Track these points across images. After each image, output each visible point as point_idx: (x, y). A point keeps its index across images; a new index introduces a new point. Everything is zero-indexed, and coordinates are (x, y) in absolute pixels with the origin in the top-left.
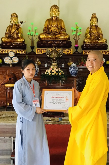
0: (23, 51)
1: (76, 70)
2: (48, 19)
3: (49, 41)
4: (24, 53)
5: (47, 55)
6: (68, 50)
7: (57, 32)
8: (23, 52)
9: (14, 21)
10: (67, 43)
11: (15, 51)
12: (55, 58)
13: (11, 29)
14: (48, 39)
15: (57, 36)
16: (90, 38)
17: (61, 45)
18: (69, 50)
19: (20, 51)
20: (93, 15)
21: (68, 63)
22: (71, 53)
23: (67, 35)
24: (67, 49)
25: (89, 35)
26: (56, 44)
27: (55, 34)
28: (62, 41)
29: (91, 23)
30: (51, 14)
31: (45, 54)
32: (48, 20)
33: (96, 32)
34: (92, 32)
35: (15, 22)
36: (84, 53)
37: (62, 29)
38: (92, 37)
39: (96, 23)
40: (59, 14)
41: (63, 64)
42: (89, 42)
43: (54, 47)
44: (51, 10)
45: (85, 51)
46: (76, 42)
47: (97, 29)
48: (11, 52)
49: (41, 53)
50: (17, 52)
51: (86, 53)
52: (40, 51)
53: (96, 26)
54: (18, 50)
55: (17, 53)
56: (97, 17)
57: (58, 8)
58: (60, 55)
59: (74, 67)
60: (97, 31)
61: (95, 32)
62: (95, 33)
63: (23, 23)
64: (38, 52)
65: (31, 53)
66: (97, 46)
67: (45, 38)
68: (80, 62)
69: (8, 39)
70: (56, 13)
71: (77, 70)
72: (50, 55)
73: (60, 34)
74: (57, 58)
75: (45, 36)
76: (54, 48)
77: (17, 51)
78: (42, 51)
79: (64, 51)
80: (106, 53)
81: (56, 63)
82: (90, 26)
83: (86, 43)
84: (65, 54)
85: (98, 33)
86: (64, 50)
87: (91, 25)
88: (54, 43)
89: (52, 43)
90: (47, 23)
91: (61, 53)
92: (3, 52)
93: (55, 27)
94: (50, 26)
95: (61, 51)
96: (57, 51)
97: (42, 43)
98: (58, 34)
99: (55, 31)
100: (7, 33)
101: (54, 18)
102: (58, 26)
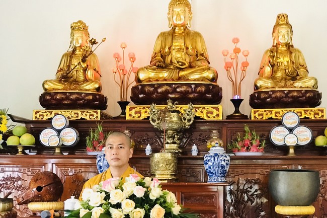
0: (95, 114)
1: (223, 163)
2: (161, 33)
3: (161, 86)
4: (97, 117)
5: (151, 122)
6: (211, 110)
7: (183, 64)
8: (95, 117)
9: (77, 40)
10: (208, 91)
11: (75, 114)
12: (171, 130)
13: (70, 60)
14: (157, 80)
15: (182, 73)
16: (272, 77)
17: (191, 96)
18: (214, 108)
19: (87, 112)
20: (278, 17)
21: (207, 144)
22: (218, 115)
23: (209, 69)
24: (206, 106)
25: (268, 69)
26: (178, 92)
27: (178, 68)
28: (193, 86)
29: (274, 40)
30: (169, 20)
31: (147, 120)
32: (163, 35)
33: (288, 62)
34: (278, 61)
35: (80, 41)
36: (255, 117)
37: (198, 55)
38: (279, 74)
39: (286, 37)
40: (190, 19)
41: (194, 147)
42: (267, 88)
43: (170, 100)
44: (171, 11)
45: (258, 111)
46: (236, 89)
47: (291, 53)
48: (58, 117)
49: (139, 117)
50: (77, 117)
51: (259, 115)
52: (136, 113)
53: (289, 47)
54: (82, 112)
55: (79, 118)
56: (290, 22)
57: (188, 5)
58: (186, 121)
59: (216, 155)
60: (291, 57)
61: (284, 60)
62: (285, 63)
63: (97, 43)
64: (130, 115)
65: (118, 117)
66: (289, 97)
67: (149, 80)
68: (242, 140)
69: (59, 83)
71: (227, 164)
72: (158, 124)
73: (191, 67)
74: (177, 131)
75: (152, 74)
76: (171, 104)
77: (80, 113)
78: (140, 113)
79: (199, 111)
80: (316, 116)
81: (174, 143)
82: (273, 46)
83: (260, 90)
84: (203, 119)
85: (293, 63)
86: (198, 108)
87: (275, 44)
88: (174, 91)
89: (167, 92)
90: (160, 42)
91: (188, 117)
92: (43, 116)
93: (180, 50)
94: (167, 50)
95: (189, 112)
96: (178, 112)
97: (143, 92)
98: (186, 68)
99: (178, 62)
100: (61, 69)
101: (177, 28)
102: (187, 48)
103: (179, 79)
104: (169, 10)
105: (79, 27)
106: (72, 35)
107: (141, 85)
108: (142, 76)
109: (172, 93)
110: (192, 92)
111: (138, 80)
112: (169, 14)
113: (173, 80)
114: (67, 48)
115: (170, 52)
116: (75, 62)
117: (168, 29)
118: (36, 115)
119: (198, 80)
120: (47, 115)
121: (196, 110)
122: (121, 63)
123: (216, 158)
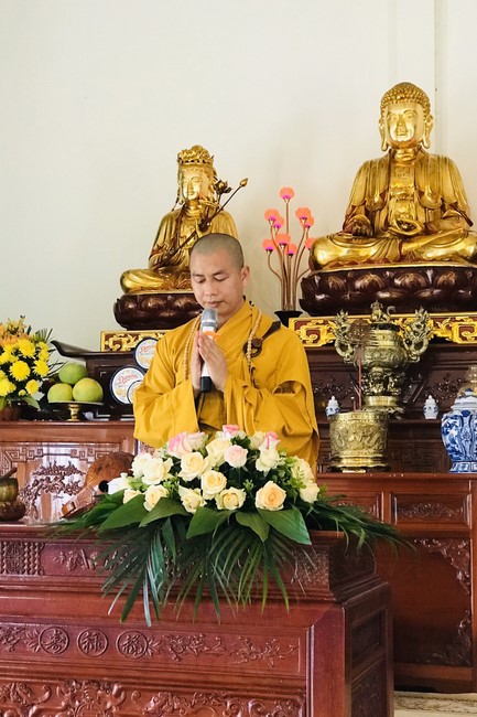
2: (365, 165)
3: (360, 274)
5: (339, 351)
6: (468, 322)
7: (411, 227)
9: (191, 187)
10: (462, 282)
12: (379, 366)
14: (353, 263)
15: (407, 247)
17: (426, 294)
18: (475, 319)
23: (466, 235)
24: (459, 316)
26: (397, 287)
27: (400, 236)
28: (429, 273)
31: (332, 348)
32: (369, 167)
35: (197, 189)
37: (447, 206)
40: (428, 130)
43: (376, 303)
44: (385, 114)
48: (148, 343)
49: (315, 342)
52: (309, 333)
57: (421, 99)
58: (412, 347)
59: (466, 413)
63: (230, 189)
67: (337, 262)
69: (154, 276)
70: (410, 126)
72: (352, 354)
73: (427, 232)
74: (393, 369)
75: (344, 252)
76: (379, 312)
78: (317, 332)
79: (442, 326)
84: (451, 342)
88: (389, 285)
89: (373, 287)
90: (362, 182)
91: (416, 339)
92: (120, 343)
93: (404, 198)
94: (377, 199)
95: (418, 326)
96: (396, 328)
97: (323, 288)
98: (417, 235)
99: (399, 223)
100: (160, 248)
101: (399, 151)
102: (421, 194)
103: (402, 258)
104: (382, 112)
105: (195, 159)
106: (181, 176)
107: (319, 274)
108: (323, 256)
109: (384, 290)
110: (428, 286)
111: (315, 264)
112: (381, 121)
113: (387, 261)
114: (170, 205)
115: (384, 204)
116: (186, 231)
117: (380, 154)
118: (107, 343)
119: (442, 260)
120: (128, 342)
121: (436, 325)
122: (283, 230)
123: (466, 420)
